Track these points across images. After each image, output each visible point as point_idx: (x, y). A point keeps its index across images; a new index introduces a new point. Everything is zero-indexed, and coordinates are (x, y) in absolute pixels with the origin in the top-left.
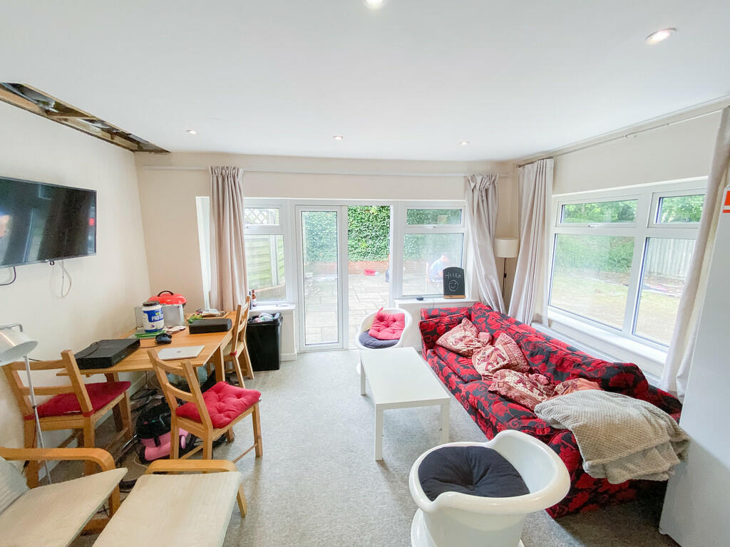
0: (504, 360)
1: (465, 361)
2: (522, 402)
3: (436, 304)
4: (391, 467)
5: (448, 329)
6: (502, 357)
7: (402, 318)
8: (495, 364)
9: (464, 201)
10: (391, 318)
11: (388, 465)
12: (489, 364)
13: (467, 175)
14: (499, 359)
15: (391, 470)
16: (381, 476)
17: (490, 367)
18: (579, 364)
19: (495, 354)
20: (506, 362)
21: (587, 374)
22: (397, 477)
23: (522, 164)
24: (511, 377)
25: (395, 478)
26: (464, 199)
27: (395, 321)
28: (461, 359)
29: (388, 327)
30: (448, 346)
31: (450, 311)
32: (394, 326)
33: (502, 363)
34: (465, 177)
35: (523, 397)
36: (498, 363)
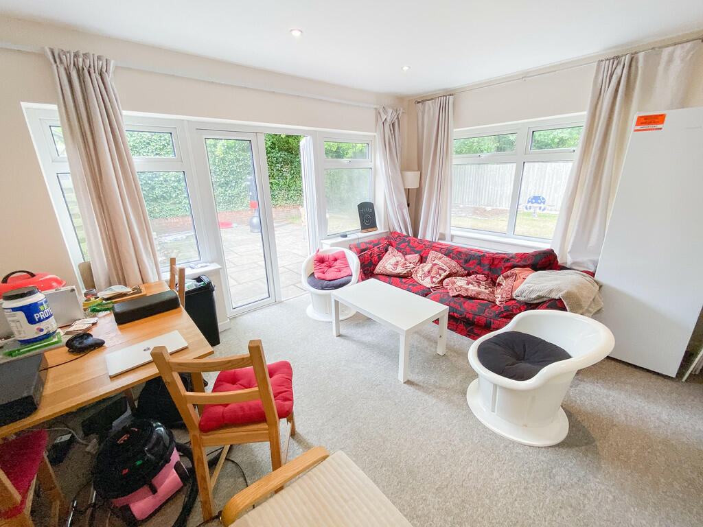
0: (445, 271)
1: (409, 281)
2: (480, 297)
3: (361, 238)
4: (419, 382)
5: (380, 258)
6: (442, 269)
7: (344, 257)
8: (438, 276)
9: (375, 134)
10: (332, 258)
11: (416, 382)
12: (432, 278)
13: (378, 107)
14: (440, 271)
15: (421, 384)
16: (420, 393)
17: (434, 279)
18: (508, 259)
19: (435, 268)
20: (447, 273)
21: (519, 264)
22: (430, 387)
23: (421, 101)
24: (461, 282)
25: (430, 389)
26: (376, 132)
27: (336, 260)
28: (404, 280)
29: (330, 267)
30: (388, 272)
31: (375, 243)
32: (338, 264)
33: (444, 274)
34: (376, 109)
35: (479, 293)
36: (440, 275)
